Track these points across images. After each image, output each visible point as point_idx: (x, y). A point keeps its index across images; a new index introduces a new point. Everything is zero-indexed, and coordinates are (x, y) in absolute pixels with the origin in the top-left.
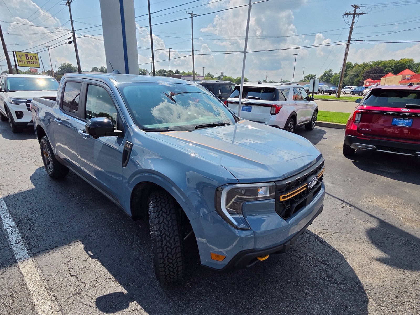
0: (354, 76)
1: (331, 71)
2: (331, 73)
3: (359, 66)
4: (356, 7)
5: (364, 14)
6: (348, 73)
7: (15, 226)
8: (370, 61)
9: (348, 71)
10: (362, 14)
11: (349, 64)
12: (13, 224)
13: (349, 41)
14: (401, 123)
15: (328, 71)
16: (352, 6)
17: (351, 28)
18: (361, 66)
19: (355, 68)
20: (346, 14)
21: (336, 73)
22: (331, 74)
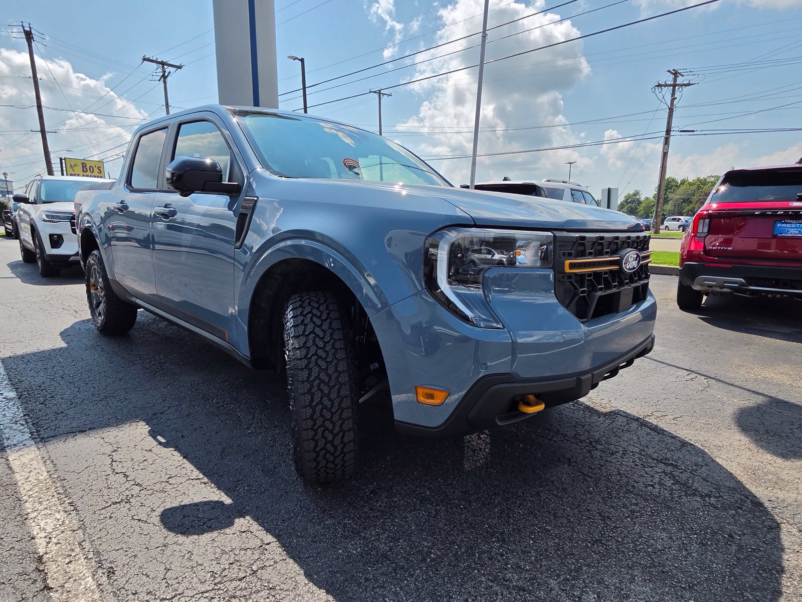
0: (682, 202)
1: (638, 193)
2: (638, 197)
3: (690, 184)
4: (676, 74)
5: (692, 84)
6: (670, 196)
7: (14, 398)
8: (710, 175)
9: (670, 192)
10: (689, 85)
11: (670, 180)
12: (13, 394)
13: (668, 131)
14: (792, 231)
15: (631, 193)
16: (669, 71)
17: (669, 109)
18: (693, 184)
19: (682, 188)
20: (659, 85)
21: (647, 198)
22: (638, 199)
